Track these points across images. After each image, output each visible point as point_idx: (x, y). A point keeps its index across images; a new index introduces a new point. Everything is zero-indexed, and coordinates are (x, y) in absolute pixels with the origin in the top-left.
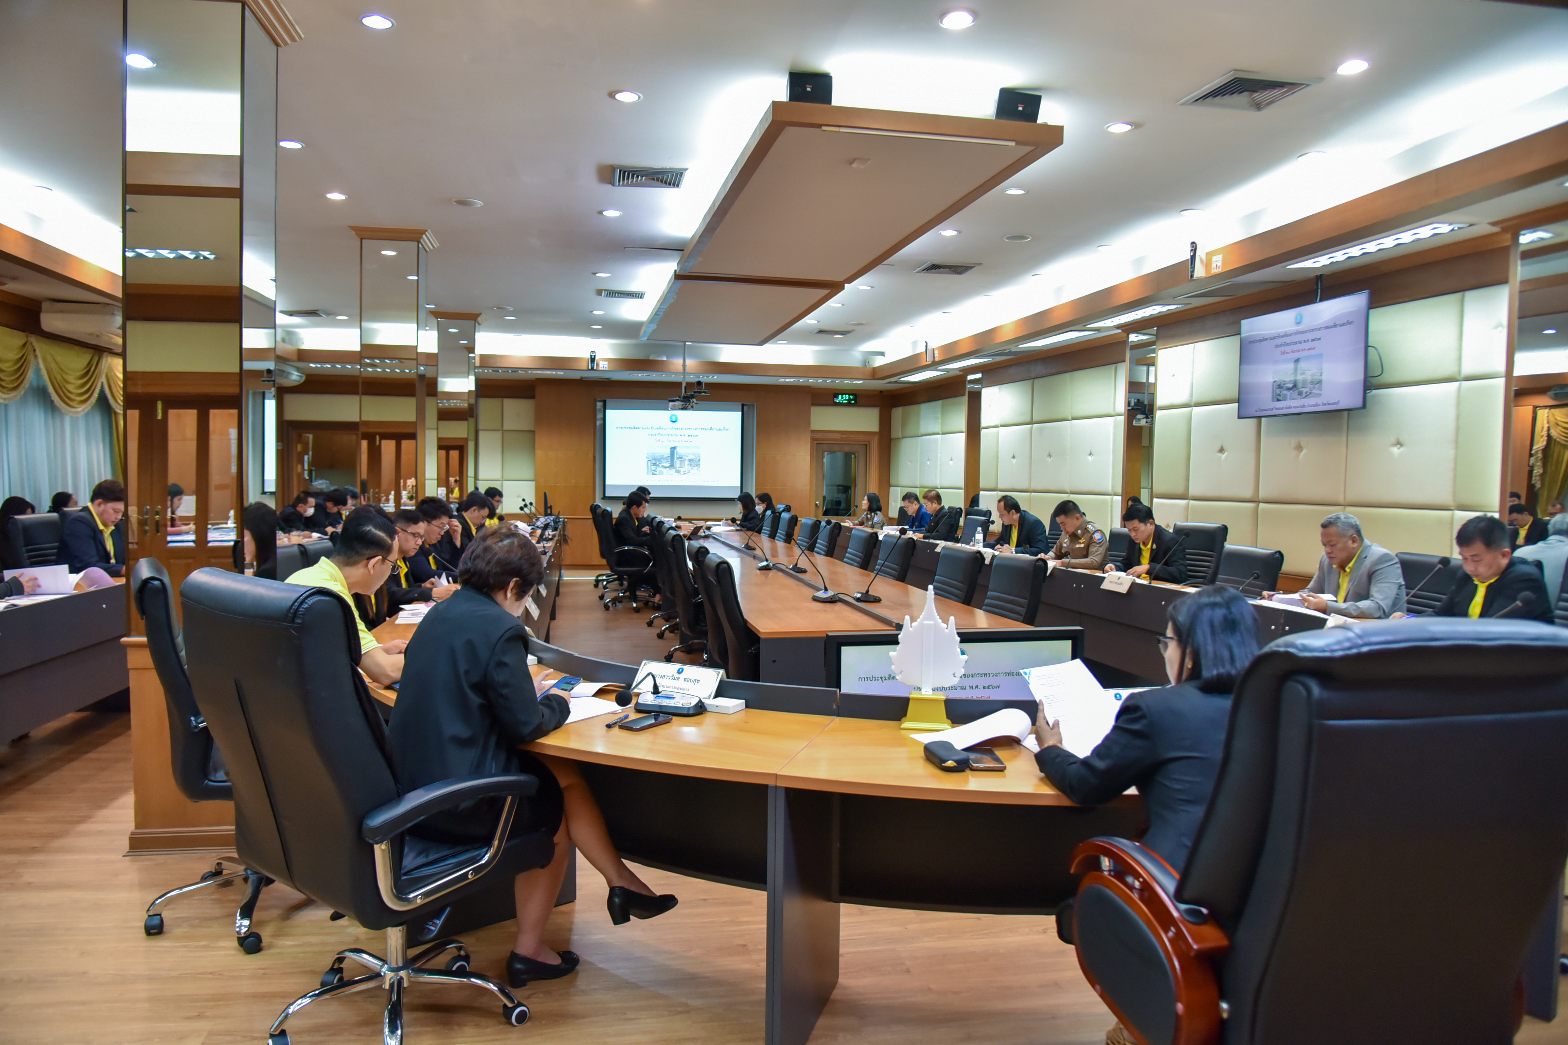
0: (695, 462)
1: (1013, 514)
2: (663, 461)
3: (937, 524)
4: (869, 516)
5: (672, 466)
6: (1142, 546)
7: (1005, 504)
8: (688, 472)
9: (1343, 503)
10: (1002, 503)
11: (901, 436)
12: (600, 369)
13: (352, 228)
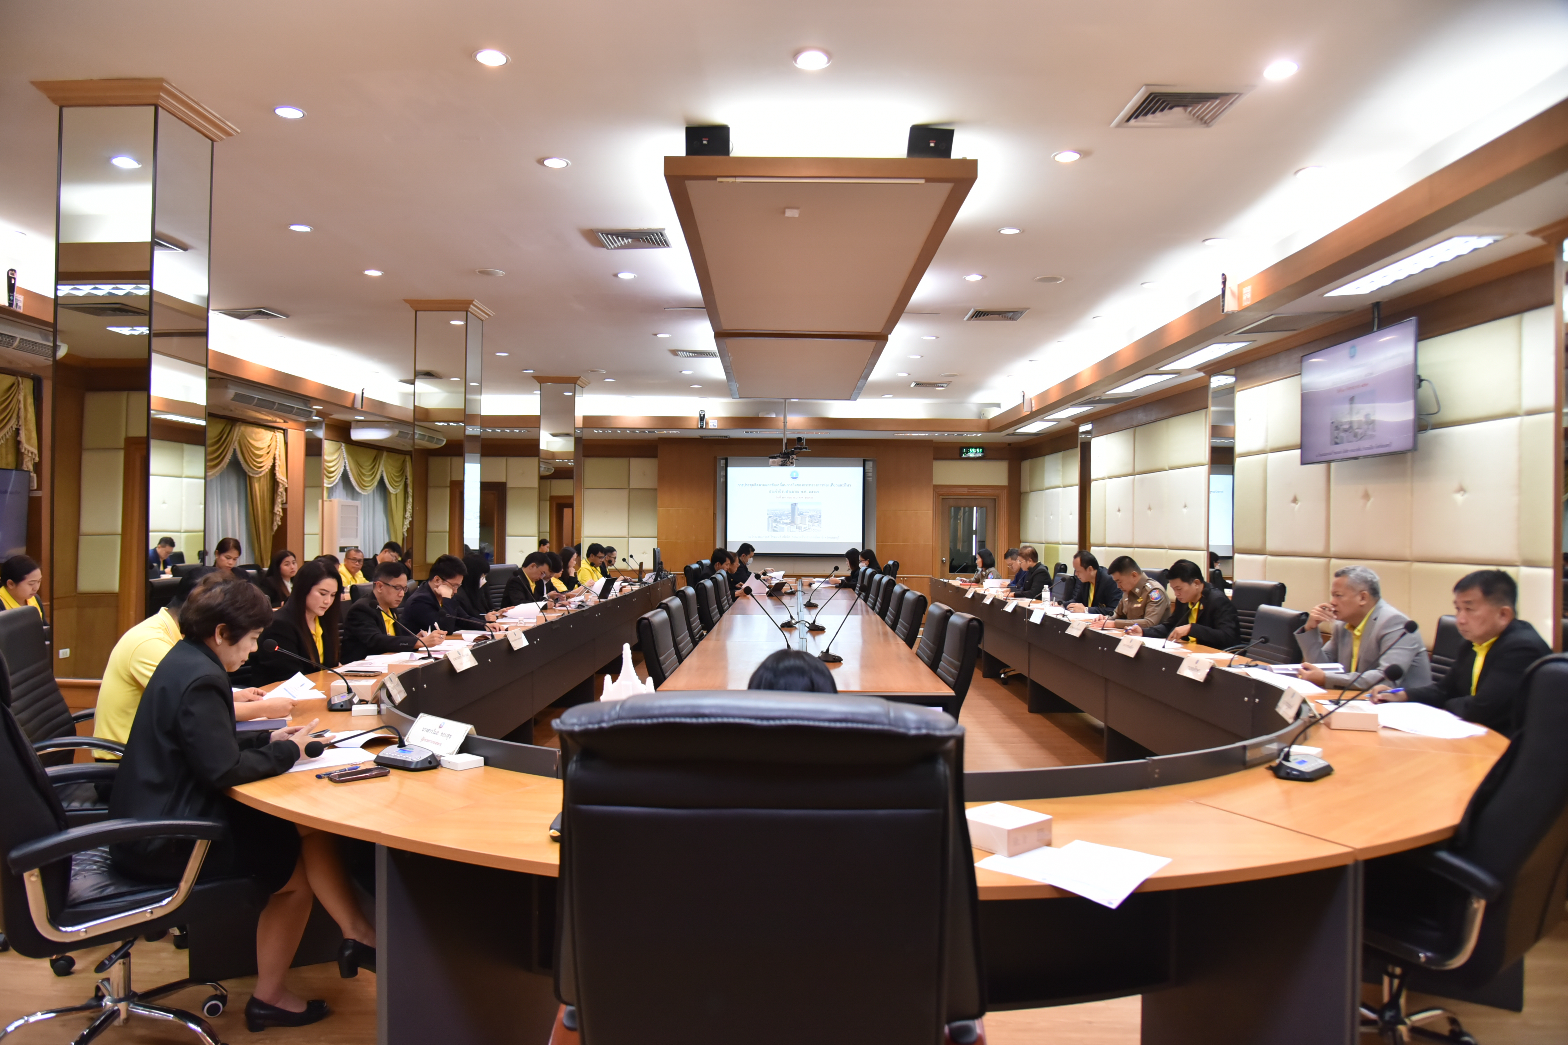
0: (816, 519)
1: (1090, 570)
2: (784, 518)
3: (1032, 581)
4: (984, 573)
5: (793, 522)
6: (1190, 607)
7: (1081, 560)
8: (810, 529)
9: (1409, 558)
10: (1078, 559)
11: (1029, 491)
12: (710, 427)
13: (406, 301)
